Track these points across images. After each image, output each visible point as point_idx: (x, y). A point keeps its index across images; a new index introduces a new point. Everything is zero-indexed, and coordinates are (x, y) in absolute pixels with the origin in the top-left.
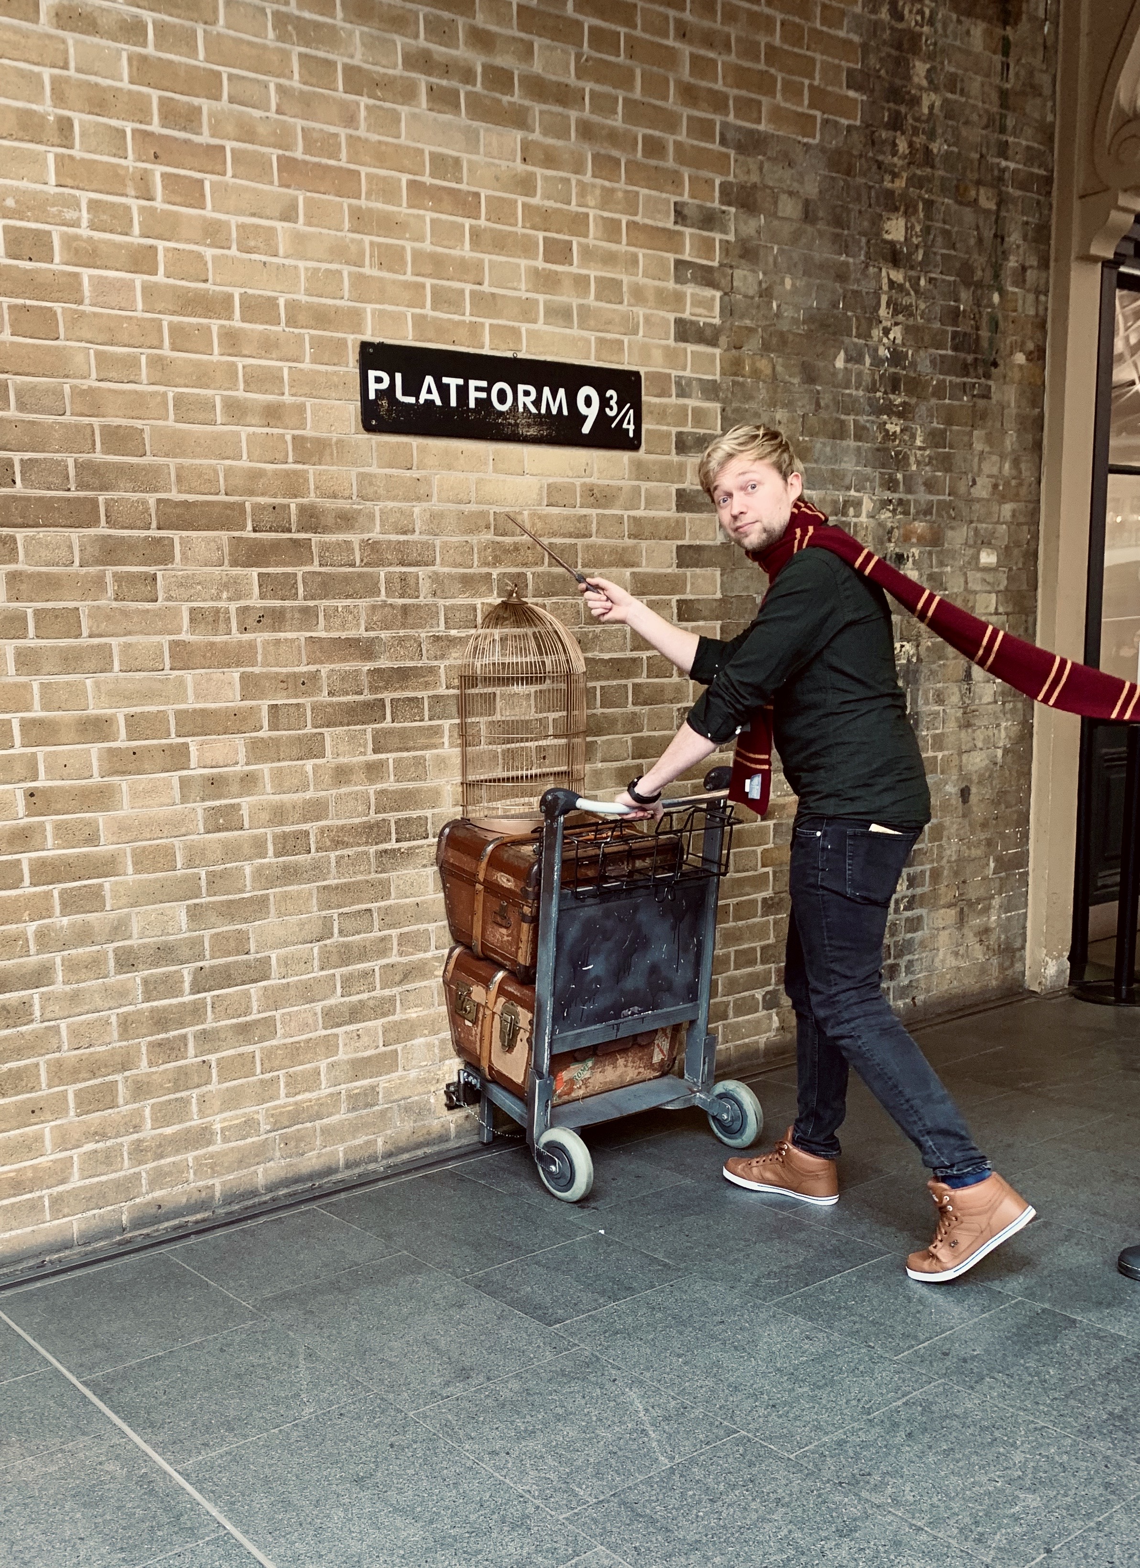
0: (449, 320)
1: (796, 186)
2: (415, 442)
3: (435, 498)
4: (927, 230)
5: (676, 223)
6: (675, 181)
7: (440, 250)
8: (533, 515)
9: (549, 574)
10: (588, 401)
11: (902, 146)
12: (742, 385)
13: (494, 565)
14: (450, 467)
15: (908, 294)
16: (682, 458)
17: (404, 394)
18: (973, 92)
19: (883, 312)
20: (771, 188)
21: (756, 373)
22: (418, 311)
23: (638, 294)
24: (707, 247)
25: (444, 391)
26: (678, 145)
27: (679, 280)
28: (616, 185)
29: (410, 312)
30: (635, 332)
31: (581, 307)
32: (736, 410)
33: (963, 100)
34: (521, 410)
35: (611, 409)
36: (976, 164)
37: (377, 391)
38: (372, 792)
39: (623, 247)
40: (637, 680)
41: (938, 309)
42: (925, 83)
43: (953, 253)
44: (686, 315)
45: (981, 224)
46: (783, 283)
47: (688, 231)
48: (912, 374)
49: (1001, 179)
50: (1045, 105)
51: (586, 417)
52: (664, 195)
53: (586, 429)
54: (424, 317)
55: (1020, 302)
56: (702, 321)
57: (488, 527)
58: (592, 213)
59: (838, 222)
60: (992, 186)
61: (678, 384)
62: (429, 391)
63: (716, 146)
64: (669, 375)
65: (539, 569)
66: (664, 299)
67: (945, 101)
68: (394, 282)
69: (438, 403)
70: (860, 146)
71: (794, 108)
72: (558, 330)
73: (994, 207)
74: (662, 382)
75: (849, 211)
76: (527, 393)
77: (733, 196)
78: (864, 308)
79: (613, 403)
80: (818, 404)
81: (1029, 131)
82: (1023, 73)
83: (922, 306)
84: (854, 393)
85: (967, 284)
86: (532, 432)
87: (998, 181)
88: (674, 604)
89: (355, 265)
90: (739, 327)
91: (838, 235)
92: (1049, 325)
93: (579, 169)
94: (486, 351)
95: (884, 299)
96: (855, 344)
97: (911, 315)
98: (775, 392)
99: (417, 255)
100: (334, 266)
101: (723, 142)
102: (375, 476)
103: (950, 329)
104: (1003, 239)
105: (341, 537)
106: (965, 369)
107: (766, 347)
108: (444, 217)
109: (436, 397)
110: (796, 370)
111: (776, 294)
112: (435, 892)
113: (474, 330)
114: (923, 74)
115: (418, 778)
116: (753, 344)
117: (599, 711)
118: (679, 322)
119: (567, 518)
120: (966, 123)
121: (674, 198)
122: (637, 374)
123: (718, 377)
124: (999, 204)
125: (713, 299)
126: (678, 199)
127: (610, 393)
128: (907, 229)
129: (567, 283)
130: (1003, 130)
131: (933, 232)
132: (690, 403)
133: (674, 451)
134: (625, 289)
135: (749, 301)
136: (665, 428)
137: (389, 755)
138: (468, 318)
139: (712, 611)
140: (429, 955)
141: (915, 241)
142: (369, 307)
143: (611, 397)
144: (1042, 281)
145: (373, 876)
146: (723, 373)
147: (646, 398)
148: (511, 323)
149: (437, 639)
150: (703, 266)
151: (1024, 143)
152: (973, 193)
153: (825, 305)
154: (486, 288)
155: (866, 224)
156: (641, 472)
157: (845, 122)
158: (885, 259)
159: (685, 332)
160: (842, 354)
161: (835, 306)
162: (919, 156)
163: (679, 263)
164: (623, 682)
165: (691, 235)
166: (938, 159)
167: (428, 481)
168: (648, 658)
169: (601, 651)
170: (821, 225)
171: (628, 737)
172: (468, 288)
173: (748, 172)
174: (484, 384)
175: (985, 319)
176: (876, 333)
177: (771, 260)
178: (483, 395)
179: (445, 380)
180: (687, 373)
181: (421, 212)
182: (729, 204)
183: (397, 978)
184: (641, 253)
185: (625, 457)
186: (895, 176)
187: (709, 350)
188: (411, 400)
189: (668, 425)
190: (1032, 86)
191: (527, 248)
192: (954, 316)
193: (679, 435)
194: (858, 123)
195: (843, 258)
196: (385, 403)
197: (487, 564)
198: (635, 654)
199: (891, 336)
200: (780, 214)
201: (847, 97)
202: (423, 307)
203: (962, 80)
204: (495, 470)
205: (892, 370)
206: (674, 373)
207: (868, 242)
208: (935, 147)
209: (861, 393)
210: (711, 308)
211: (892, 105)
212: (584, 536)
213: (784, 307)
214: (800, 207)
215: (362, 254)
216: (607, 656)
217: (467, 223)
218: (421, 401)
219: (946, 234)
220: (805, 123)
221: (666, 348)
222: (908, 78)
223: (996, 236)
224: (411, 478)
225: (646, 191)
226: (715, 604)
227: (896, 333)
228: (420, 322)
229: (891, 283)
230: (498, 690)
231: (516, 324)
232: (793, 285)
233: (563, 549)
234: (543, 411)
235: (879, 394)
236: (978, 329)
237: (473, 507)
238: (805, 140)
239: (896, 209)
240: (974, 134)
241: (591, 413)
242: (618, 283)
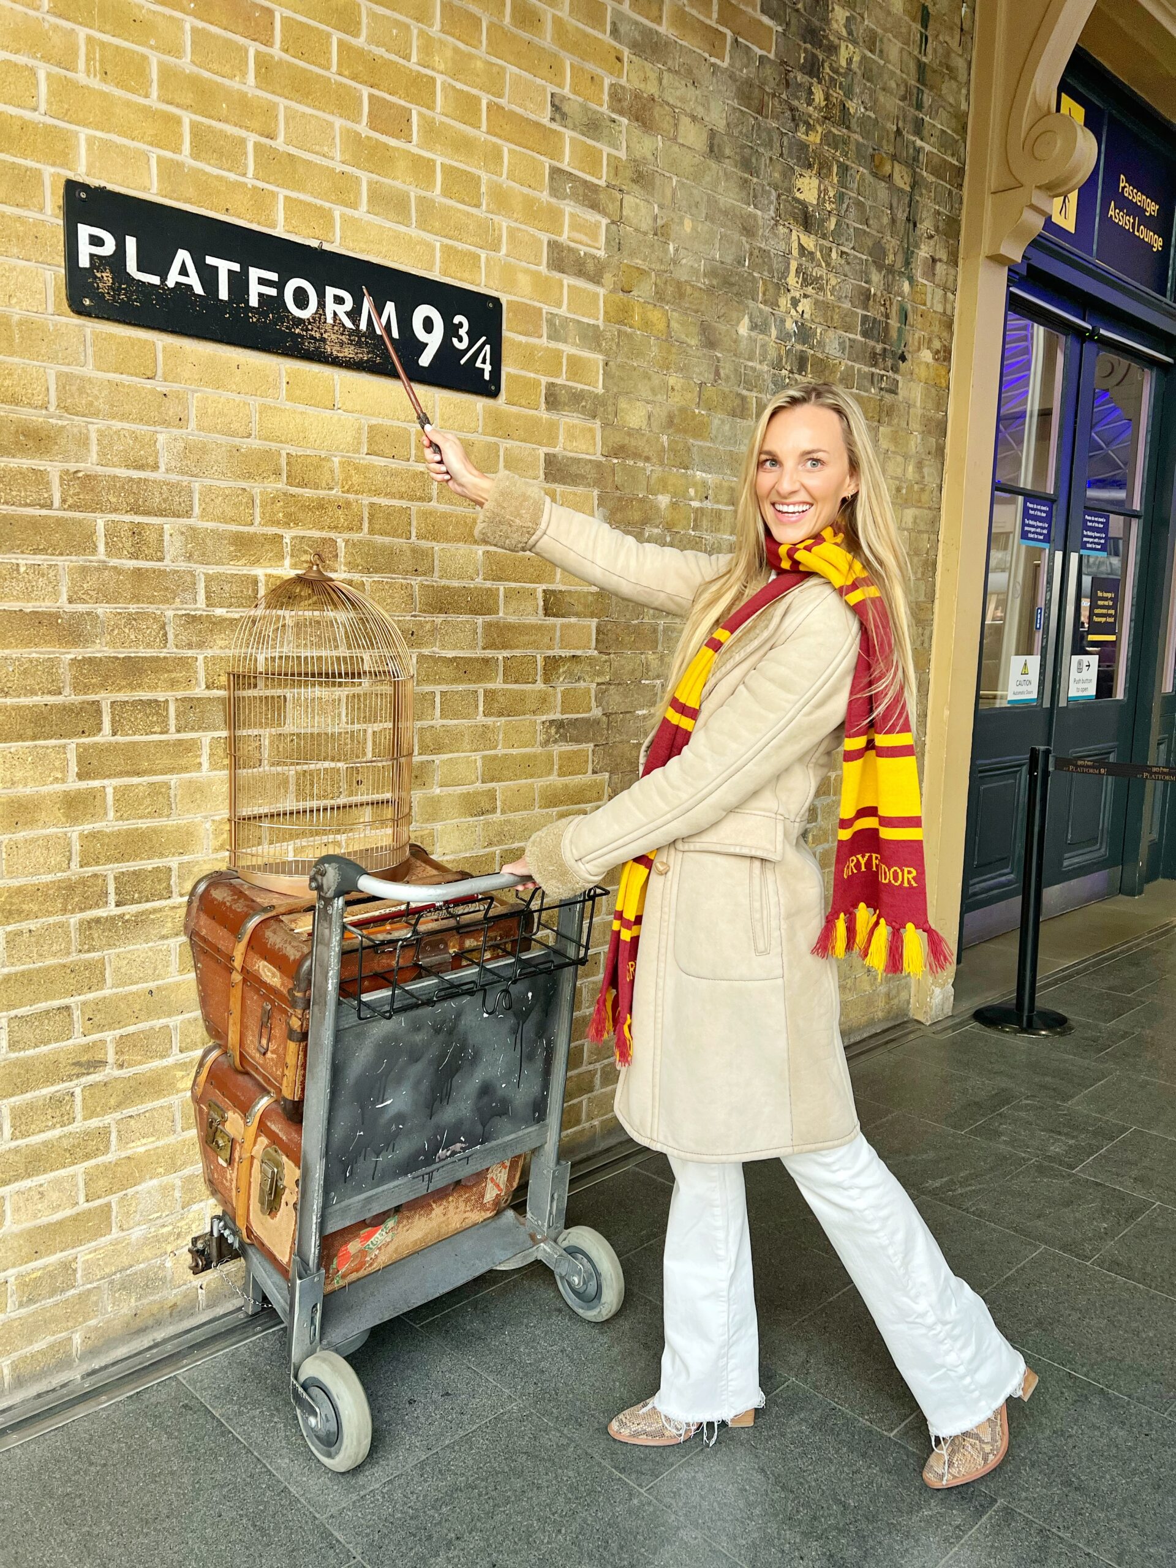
0: (219, 178)
1: (700, 112)
2: (161, 341)
3: (193, 424)
4: (840, 197)
5: (553, 119)
6: (554, 69)
7: (206, 74)
8: (346, 464)
9: (369, 544)
10: (428, 325)
11: (819, 96)
12: (630, 337)
13: (287, 525)
14: (218, 384)
15: (820, 265)
16: (554, 416)
17: (140, 269)
18: (891, 58)
19: (792, 280)
20: (672, 107)
21: (647, 324)
22: (169, 154)
23: (501, 200)
24: (591, 159)
25: (208, 276)
26: (558, 22)
27: (554, 192)
28: (473, 51)
29: (155, 153)
30: (496, 248)
31: (421, 200)
32: (621, 367)
33: (882, 62)
34: (330, 320)
35: (460, 340)
36: (892, 136)
37: (92, 256)
38: (75, 836)
39: (481, 134)
40: (490, 686)
41: (849, 287)
42: (844, 33)
43: (865, 227)
44: (563, 239)
45: (895, 205)
46: (681, 223)
47: (568, 134)
48: (820, 355)
49: (916, 159)
50: (960, 89)
51: (424, 345)
52: (539, 81)
53: (425, 360)
54: (180, 165)
55: (929, 296)
56: (583, 250)
57: (277, 473)
58: (439, 79)
59: (746, 165)
60: (907, 164)
61: (551, 323)
62: (184, 271)
63: (606, 38)
64: (540, 309)
65: (356, 536)
66: (532, 212)
67: (864, 57)
68: (128, 104)
69: (199, 290)
70: (772, 84)
71: (702, 18)
72: (388, 224)
73: (908, 189)
74: (530, 316)
75: (760, 155)
76: (339, 300)
77: (625, 104)
78: (771, 271)
79: (462, 332)
80: (717, 373)
81: (943, 114)
82: (940, 51)
83: (833, 282)
84: (758, 367)
85: (880, 267)
86: (348, 352)
87: (912, 162)
88: (540, 595)
89: (59, 64)
90: (629, 266)
91: (746, 181)
92: (955, 326)
93: (422, 16)
94: (279, 232)
95: (794, 265)
96: (761, 311)
97: (821, 289)
98: (669, 352)
99: (168, 75)
100: (21, 59)
101: (615, 32)
102: (90, 381)
103: (860, 312)
104: (915, 225)
105: (24, 463)
106: (874, 359)
107: (660, 296)
108: (214, 29)
109: (193, 280)
110: (695, 330)
111: (673, 236)
112: (181, 971)
113: (261, 200)
114: (843, 22)
115: (156, 813)
116: (644, 290)
117: (438, 722)
118: (553, 245)
119: (394, 474)
120: (884, 89)
121: (551, 88)
122: (497, 301)
123: (600, 323)
124: (912, 188)
125: (597, 225)
126: (556, 90)
127: (458, 319)
128: (820, 192)
129: (401, 164)
130: (919, 106)
131: (846, 201)
132: (567, 349)
133: (543, 406)
134: (483, 189)
135: (641, 237)
136: (532, 375)
137: (106, 782)
138: (250, 181)
139: (586, 606)
140: (169, 1061)
141: (828, 207)
142: (83, 133)
143: (461, 325)
144: (951, 278)
145: (74, 957)
146: (608, 319)
147: (505, 333)
148: (319, 202)
149: (192, 619)
150: (586, 182)
151: (939, 126)
152: (887, 169)
153: (729, 259)
154: (280, 143)
155: (776, 175)
156: (499, 426)
157: (760, 52)
158: (795, 219)
159: (561, 260)
160: (746, 319)
161: (740, 262)
162: (836, 112)
163: (555, 172)
164: (472, 687)
165: (572, 139)
166: (854, 121)
167: (180, 399)
168: (506, 659)
169: (443, 647)
170: (728, 166)
171: (477, 757)
172: (252, 139)
173: (645, 79)
174: (273, 276)
175: (895, 308)
176: (784, 302)
177: (668, 193)
178: (273, 292)
179: (210, 260)
180: (563, 311)
181: (178, 14)
182: (621, 113)
183: (113, 1102)
184: (506, 148)
185: (480, 403)
186: (810, 128)
187: (590, 287)
188: (155, 280)
189: (537, 372)
190: (948, 67)
191: (346, 104)
192: (866, 298)
193: (551, 386)
194: (772, 56)
195: (751, 209)
196: (107, 276)
197: (277, 523)
198: (489, 653)
199: (800, 309)
200: (680, 141)
201: (760, 22)
202: (177, 150)
203: (881, 40)
204: (290, 398)
205: (799, 347)
206: (546, 308)
207: (779, 196)
208: (852, 106)
209: (765, 368)
210: (595, 237)
211: (809, 46)
212: (421, 499)
213: (682, 252)
214: (705, 136)
215: (73, 51)
216: (450, 654)
217: (253, 47)
218: (171, 283)
219: (860, 205)
220: (713, 39)
221: (536, 275)
222: (827, 21)
223: (908, 220)
224: (153, 391)
225: (515, 70)
226: (590, 598)
227: (805, 305)
228: (170, 171)
229: (802, 248)
230: (289, 693)
231: (327, 205)
232: (694, 229)
233: (390, 513)
234: (363, 326)
235: (784, 372)
236: (887, 316)
237: (255, 443)
238: (713, 60)
239: (810, 166)
240: (891, 103)
241: (433, 341)
242: (476, 181)
